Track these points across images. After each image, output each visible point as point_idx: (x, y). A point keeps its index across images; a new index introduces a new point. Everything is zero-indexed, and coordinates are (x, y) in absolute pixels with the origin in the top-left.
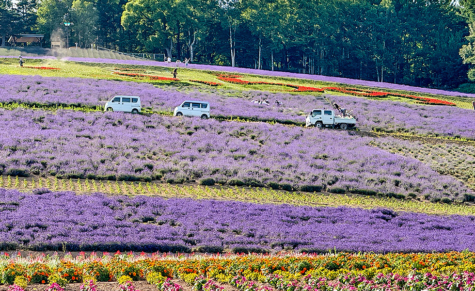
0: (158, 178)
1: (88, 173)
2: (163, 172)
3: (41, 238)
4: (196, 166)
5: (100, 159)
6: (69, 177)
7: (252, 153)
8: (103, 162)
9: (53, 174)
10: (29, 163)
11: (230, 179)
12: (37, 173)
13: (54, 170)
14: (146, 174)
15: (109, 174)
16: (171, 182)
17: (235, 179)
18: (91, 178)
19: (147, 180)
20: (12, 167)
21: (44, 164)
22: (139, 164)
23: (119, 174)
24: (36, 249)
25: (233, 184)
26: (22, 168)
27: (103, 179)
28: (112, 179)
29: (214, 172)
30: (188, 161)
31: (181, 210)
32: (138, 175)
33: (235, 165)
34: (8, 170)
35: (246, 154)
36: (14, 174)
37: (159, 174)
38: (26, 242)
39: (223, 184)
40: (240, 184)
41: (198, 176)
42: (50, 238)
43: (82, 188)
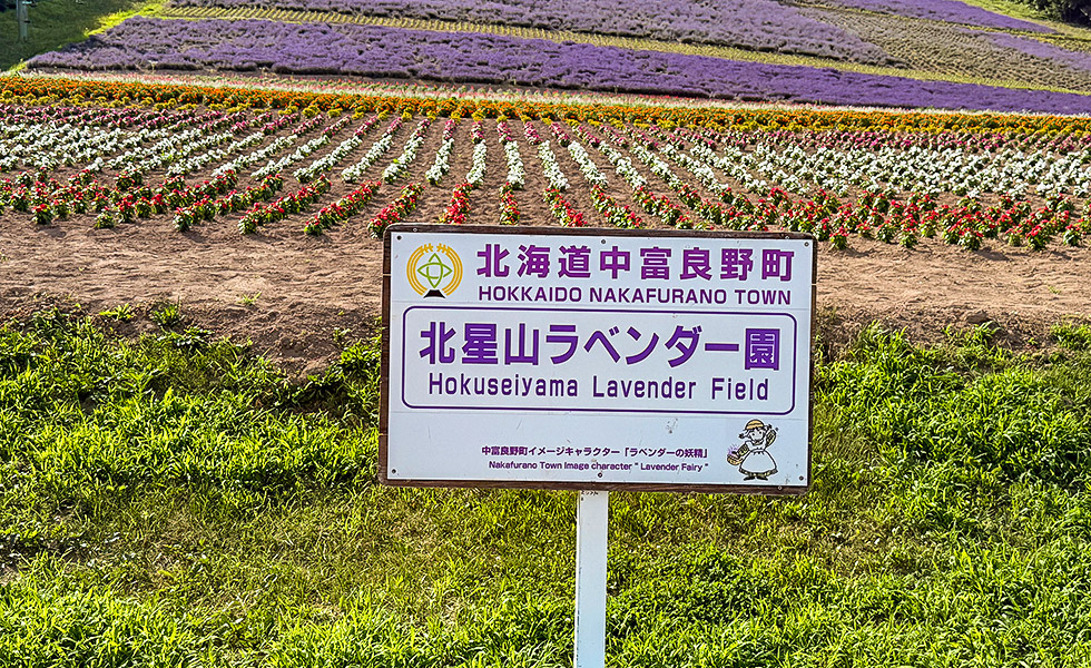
0: (648, 35)
1: (595, 29)
2: (652, 31)
3: (595, 81)
4: (675, 27)
5: (601, 17)
6: (582, 32)
7: (713, 17)
8: (604, 20)
9: (569, 29)
10: (550, 19)
11: (705, 39)
12: (557, 27)
13: (569, 25)
14: (639, 32)
15: (612, 30)
16: (659, 39)
17: (708, 39)
18: (598, 33)
19: (640, 37)
20: (537, 22)
21: (561, 20)
22: (633, 23)
23: (619, 31)
24: (594, 90)
25: (707, 43)
26: (546, 22)
27: (607, 35)
28: (614, 34)
29: (691, 34)
30: (667, 23)
31: (681, 63)
32: (633, 32)
33: (704, 28)
34: (535, 24)
35: (709, 19)
36: (540, 27)
37: (649, 32)
38: (586, 84)
39: (699, 42)
40: (712, 44)
41: (679, 36)
42: (602, 81)
43: (595, 41)
